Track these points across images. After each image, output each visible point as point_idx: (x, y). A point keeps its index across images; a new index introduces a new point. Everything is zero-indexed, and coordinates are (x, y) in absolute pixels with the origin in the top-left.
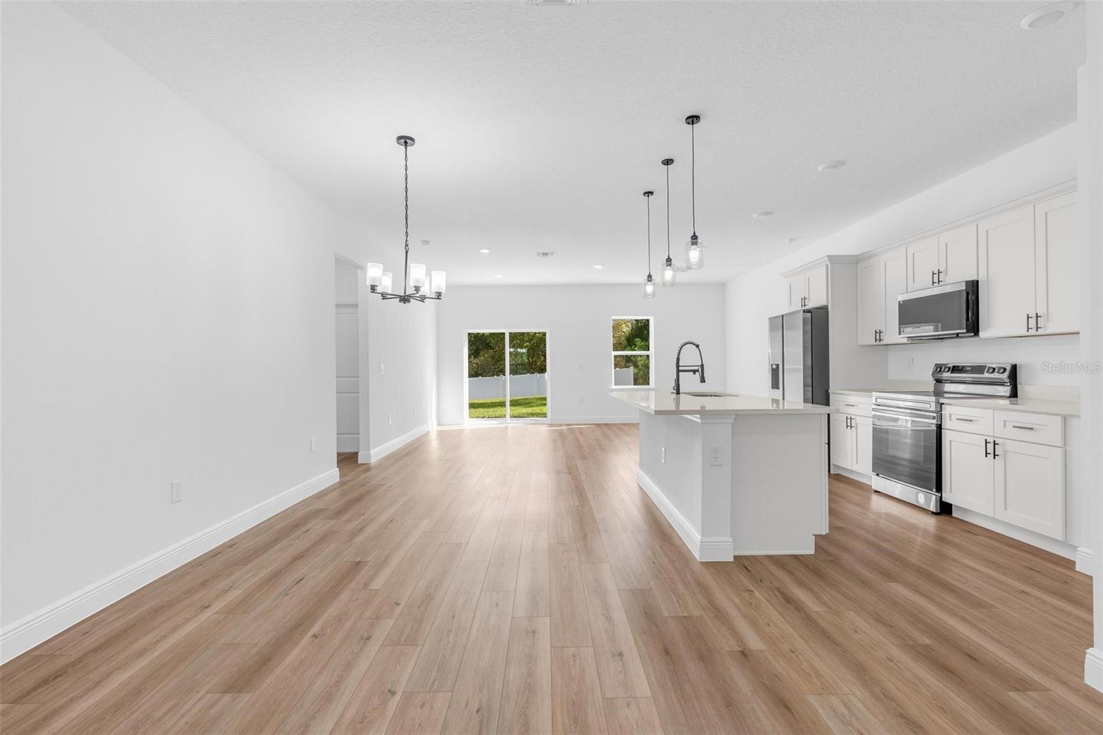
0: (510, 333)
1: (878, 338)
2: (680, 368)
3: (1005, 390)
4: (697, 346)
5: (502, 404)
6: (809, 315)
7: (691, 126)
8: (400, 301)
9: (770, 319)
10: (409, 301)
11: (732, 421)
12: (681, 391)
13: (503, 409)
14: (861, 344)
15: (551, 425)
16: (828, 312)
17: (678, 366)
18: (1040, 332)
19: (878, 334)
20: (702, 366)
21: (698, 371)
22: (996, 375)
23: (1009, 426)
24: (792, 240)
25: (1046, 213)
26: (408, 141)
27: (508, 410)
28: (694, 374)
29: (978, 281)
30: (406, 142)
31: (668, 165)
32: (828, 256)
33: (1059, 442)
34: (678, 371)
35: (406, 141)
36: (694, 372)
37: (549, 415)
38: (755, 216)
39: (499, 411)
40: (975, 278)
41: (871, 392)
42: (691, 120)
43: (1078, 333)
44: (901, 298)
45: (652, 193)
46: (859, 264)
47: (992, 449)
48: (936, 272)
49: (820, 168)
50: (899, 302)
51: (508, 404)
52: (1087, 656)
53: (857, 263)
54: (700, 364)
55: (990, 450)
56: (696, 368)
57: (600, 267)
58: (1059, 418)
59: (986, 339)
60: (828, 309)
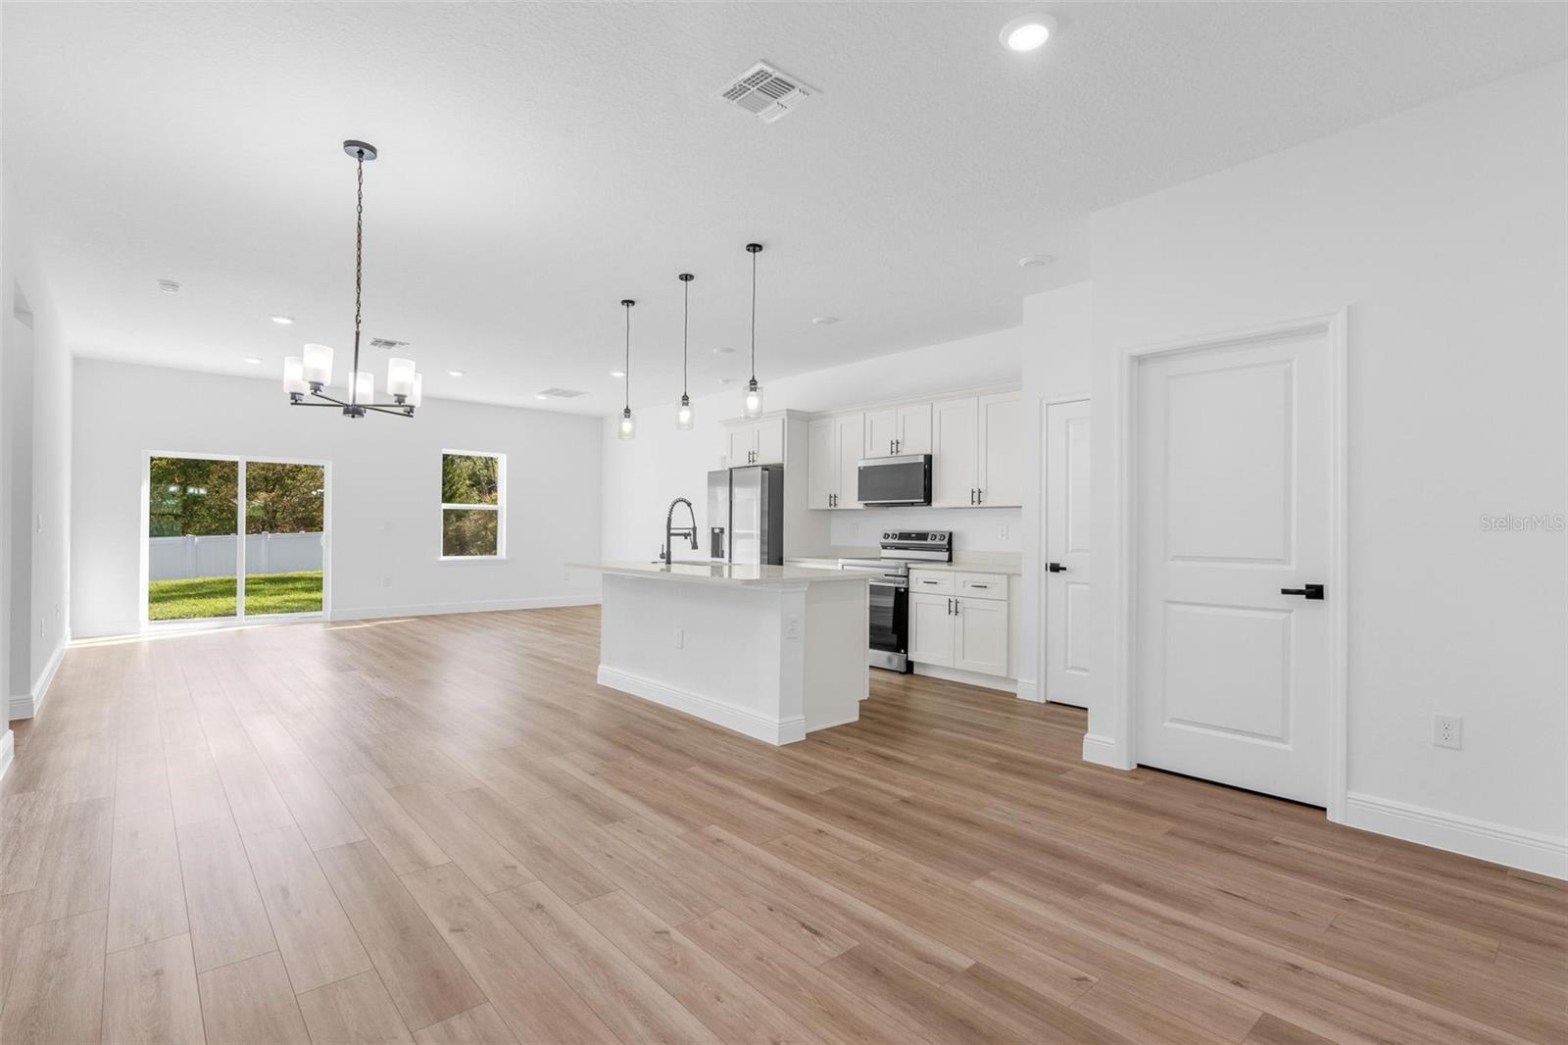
0: (248, 463)
1: (832, 502)
2: (672, 531)
3: (945, 556)
4: (689, 505)
5: (229, 590)
6: (767, 472)
7: (752, 254)
8: (346, 412)
9: (709, 473)
10: (360, 414)
11: (806, 589)
12: (672, 559)
13: (231, 600)
14: (813, 508)
15: (334, 623)
16: (783, 472)
17: (669, 528)
18: (982, 505)
19: (833, 499)
20: (694, 529)
21: (689, 535)
22: (937, 542)
23: (969, 586)
24: (727, 381)
25: (987, 406)
26: (365, 151)
27: (241, 601)
28: (686, 538)
29: (931, 456)
30: (361, 153)
31: (686, 280)
32: (788, 410)
33: (1005, 597)
34: (669, 535)
35: (361, 150)
36: (686, 536)
37: (327, 604)
38: (715, 350)
39: (222, 603)
40: (929, 452)
41: (837, 559)
42: (752, 248)
43: (1020, 507)
44: (862, 464)
45: (633, 302)
46: (811, 423)
47: (954, 608)
48: (894, 441)
49: (815, 321)
50: (859, 468)
51: (241, 587)
52: (1085, 740)
53: (809, 421)
54: (692, 526)
55: (953, 609)
56: (687, 531)
57: (459, 374)
58: (1005, 577)
59: (936, 509)
60: (782, 468)
